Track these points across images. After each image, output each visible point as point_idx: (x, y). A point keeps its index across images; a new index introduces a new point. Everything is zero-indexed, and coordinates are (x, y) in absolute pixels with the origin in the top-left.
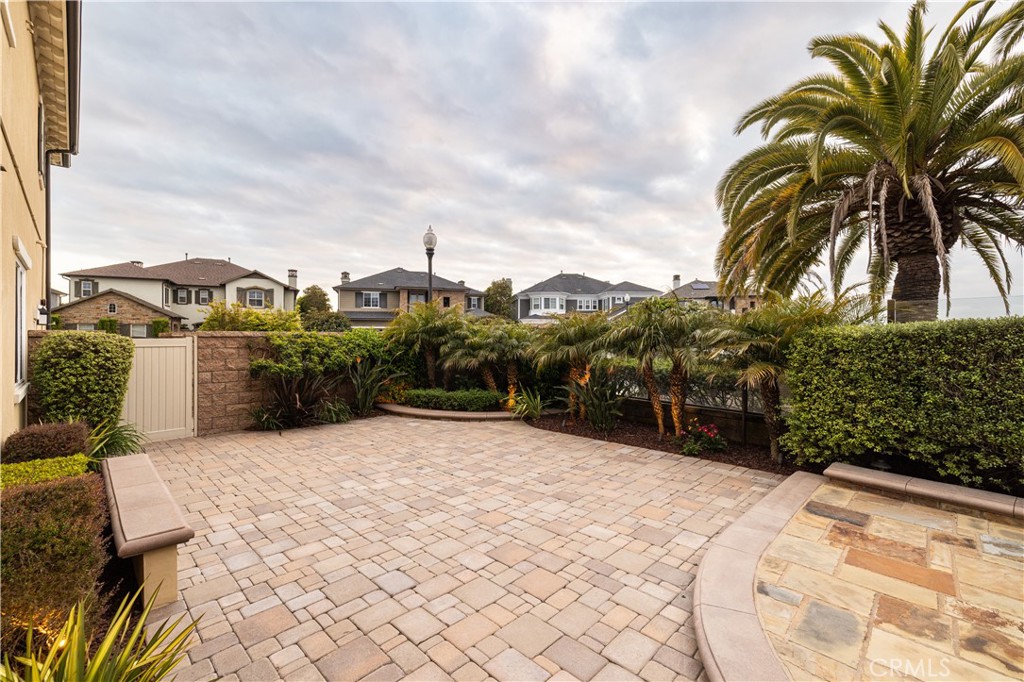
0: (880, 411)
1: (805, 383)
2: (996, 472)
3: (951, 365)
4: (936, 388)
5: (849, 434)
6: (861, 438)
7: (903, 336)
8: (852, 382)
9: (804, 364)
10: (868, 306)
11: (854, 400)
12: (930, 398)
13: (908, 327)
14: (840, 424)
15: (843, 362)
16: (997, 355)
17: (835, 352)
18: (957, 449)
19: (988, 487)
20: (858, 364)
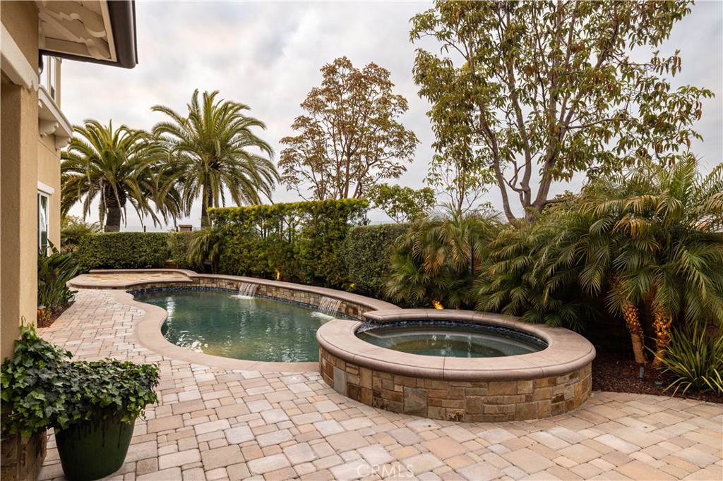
0: (102, 254)
1: (84, 249)
2: (124, 264)
3: (116, 242)
4: (113, 247)
5: (95, 261)
6: (98, 261)
7: (107, 236)
8: (96, 247)
9: (83, 243)
10: (100, 228)
11: (96, 252)
12: (112, 250)
13: (109, 233)
14: (93, 259)
15: (94, 242)
16: (124, 240)
17: (92, 240)
18: (118, 260)
19: (123, 268)
20: (98, 243)
